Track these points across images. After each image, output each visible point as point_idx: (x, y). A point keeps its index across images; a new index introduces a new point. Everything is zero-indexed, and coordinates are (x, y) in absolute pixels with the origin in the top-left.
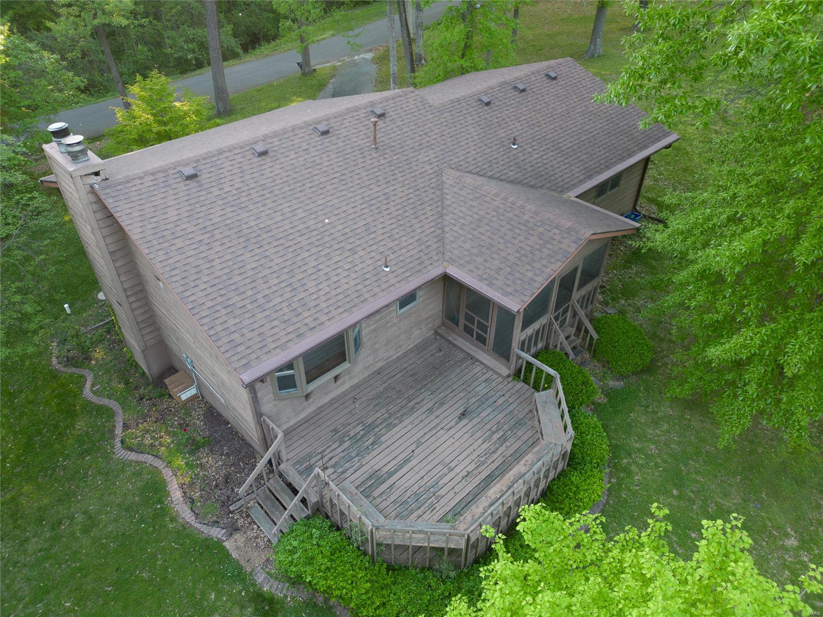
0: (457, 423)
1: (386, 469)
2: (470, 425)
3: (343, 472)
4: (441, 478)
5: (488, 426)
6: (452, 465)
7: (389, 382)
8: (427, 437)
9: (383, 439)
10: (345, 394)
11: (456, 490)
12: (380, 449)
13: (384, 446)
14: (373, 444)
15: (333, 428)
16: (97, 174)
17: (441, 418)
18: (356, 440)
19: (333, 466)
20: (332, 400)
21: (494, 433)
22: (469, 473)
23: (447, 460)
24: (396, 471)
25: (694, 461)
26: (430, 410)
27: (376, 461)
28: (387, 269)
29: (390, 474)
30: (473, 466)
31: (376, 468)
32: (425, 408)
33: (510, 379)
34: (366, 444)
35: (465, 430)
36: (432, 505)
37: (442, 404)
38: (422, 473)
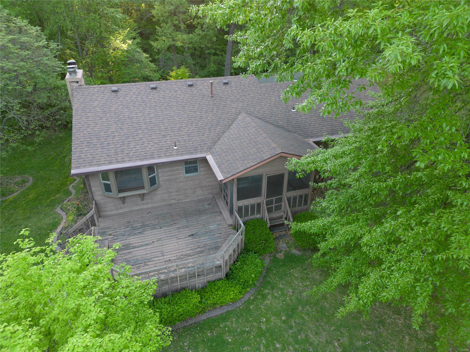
0: (185, 238)
1: (134, 245)
2: (191, 241)
3: (116, 239)
4: (155, 257)
5: (199, 244)
6: (165, 254)
7: (172, 210)
8: (166, 238)
9: (145, 233)
10: (147, 209)
11: (157, 265)
12: (141, 236)
13: (143, 235)
14: (139, 233)
15: (129, 220)
16: (77, 82)
17: (180, 233)
18: (134, 229)
19: (113, 235)
20: (139, 209)
21: (199, 248)
22: (170, 260)
23: (164, 252)
24: (139, 247)
25: (310, 307)
26: (179, 228)
27: (133, 240)
28: (175, 148)
29: (134, 247)
30: (175, 258)
31: (130, 243)
32: (177, 226)
33: (231, 227)
34: (136, 232)
35: (186, 242)
36: (140, 266)
37: (187, 227)
38: (149, 252)
